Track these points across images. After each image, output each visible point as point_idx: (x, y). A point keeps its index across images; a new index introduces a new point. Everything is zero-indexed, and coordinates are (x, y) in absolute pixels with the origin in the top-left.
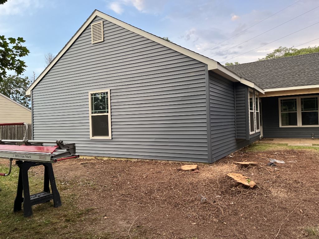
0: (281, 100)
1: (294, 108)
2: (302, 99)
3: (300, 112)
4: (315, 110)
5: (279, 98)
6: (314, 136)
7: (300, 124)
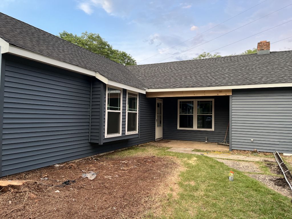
0: (180, 102)
1: (191, 111)
2: (198, 102)
3: (196, 115)
4: (209, 113)
5: (178, 100)
6: (208, 140)
7: (195, 128)
